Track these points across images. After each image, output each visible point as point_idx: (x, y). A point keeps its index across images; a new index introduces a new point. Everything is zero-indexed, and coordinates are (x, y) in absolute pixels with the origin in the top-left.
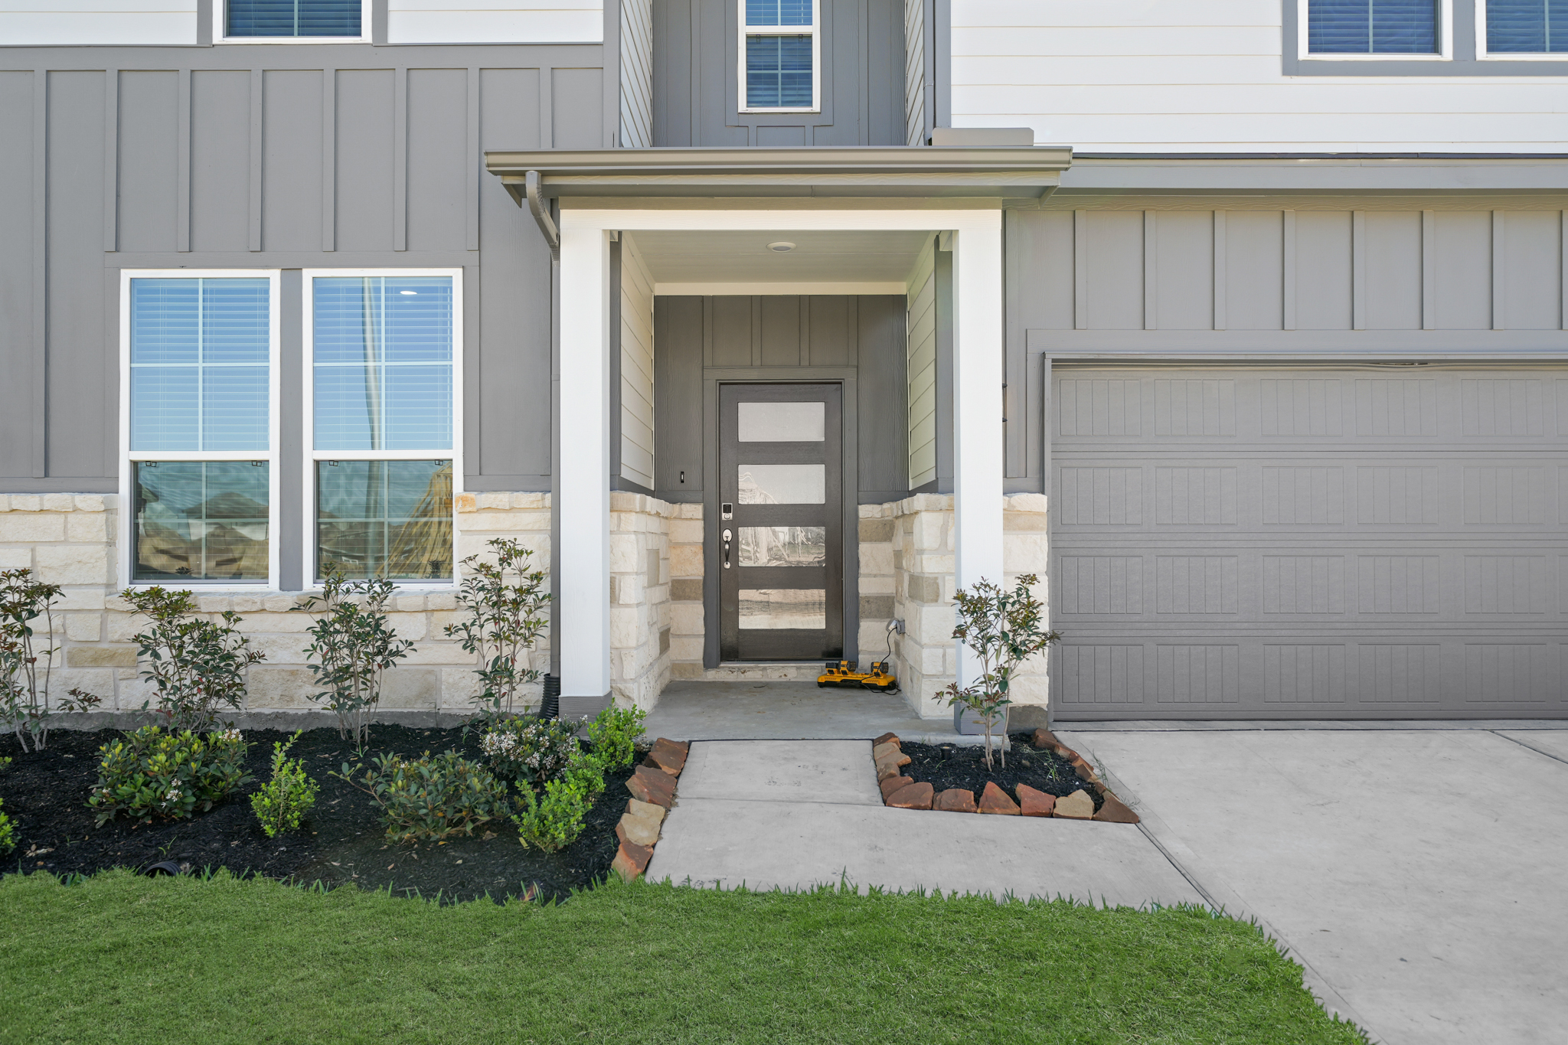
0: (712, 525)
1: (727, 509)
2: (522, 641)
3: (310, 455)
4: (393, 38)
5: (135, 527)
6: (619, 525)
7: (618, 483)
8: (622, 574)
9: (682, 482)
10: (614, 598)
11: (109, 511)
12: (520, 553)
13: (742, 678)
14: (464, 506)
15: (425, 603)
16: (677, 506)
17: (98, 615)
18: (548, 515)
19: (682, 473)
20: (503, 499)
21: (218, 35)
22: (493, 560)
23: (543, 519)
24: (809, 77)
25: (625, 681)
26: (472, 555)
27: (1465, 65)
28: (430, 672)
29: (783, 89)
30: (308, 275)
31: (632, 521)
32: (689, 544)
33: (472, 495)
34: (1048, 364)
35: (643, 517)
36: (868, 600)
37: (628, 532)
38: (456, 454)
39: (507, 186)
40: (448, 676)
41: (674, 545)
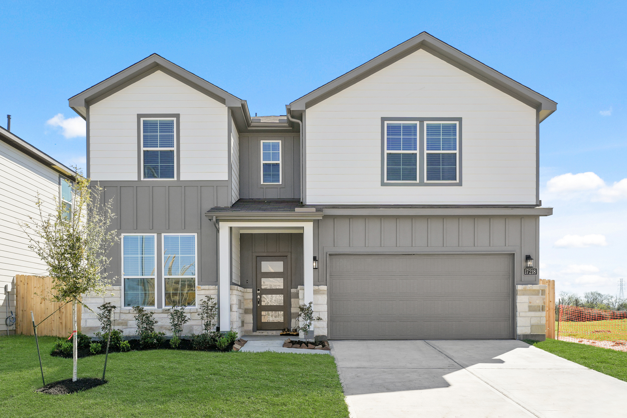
0: (255, 294)
1: (259, 290)
2: (212, 318)
3: (164, 277)
4: (181, 179)
5: (125, 293)
6: (232, 293)
7: (232, 284)
8: (233, 304)
9: (247, 283)
10: (231, 310)
11: (120, 290)
12: (211, 299)
13: (262, 334)
14: (198, 289)
15: (190, 311)
16: (246, 289)
17: (118, 314)
18: (217, 291)
19: (247, 280)
20: (207, 287)
21: (142, 179)
22: (206, 300)
23: (215, 292)
24: (279, 175)
25: (233, 329)
26: (202, 299)
27: (422, 184)
28: (191, 327)
29: (272, 177)
30: (163, 235)
31: (235, 292)
32: (249, 299)
33: (200, 286)
34: (328, 255)
35: (237, 291)
36: (293, 314)
37: (234, 295)
38: (196, 277)
39: (209, 219)
40: (195, 328)
41: (245, 299)
